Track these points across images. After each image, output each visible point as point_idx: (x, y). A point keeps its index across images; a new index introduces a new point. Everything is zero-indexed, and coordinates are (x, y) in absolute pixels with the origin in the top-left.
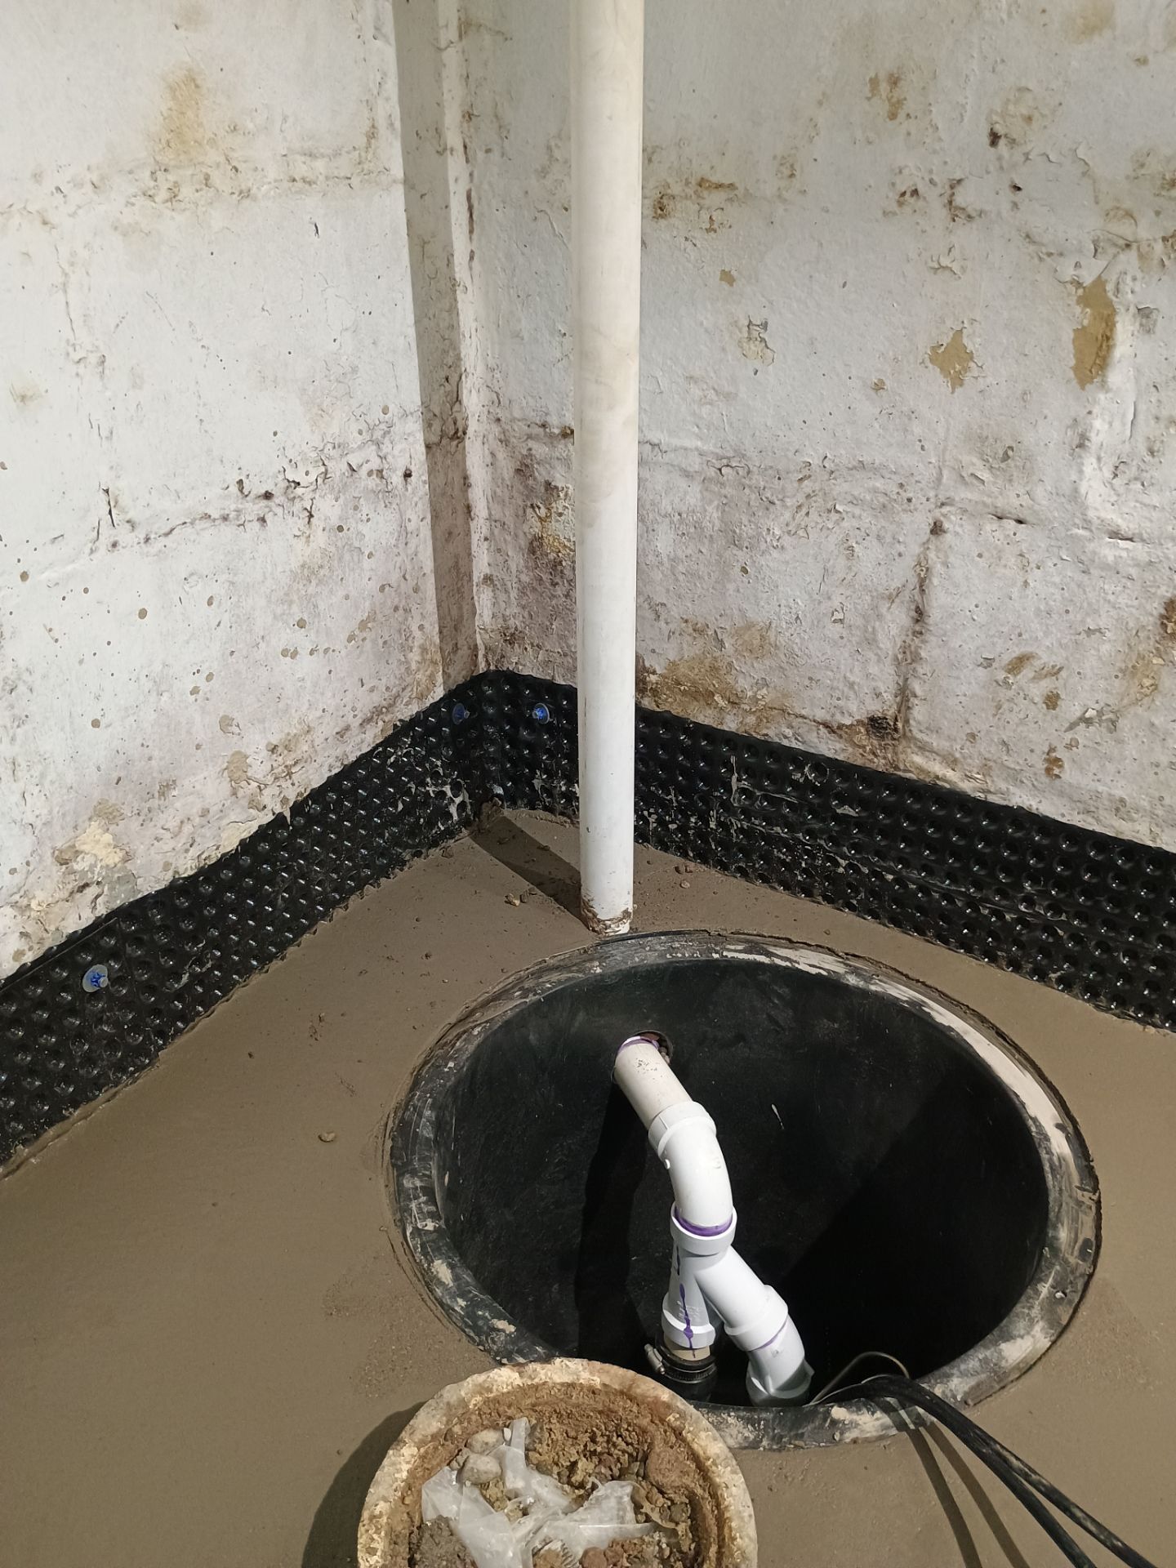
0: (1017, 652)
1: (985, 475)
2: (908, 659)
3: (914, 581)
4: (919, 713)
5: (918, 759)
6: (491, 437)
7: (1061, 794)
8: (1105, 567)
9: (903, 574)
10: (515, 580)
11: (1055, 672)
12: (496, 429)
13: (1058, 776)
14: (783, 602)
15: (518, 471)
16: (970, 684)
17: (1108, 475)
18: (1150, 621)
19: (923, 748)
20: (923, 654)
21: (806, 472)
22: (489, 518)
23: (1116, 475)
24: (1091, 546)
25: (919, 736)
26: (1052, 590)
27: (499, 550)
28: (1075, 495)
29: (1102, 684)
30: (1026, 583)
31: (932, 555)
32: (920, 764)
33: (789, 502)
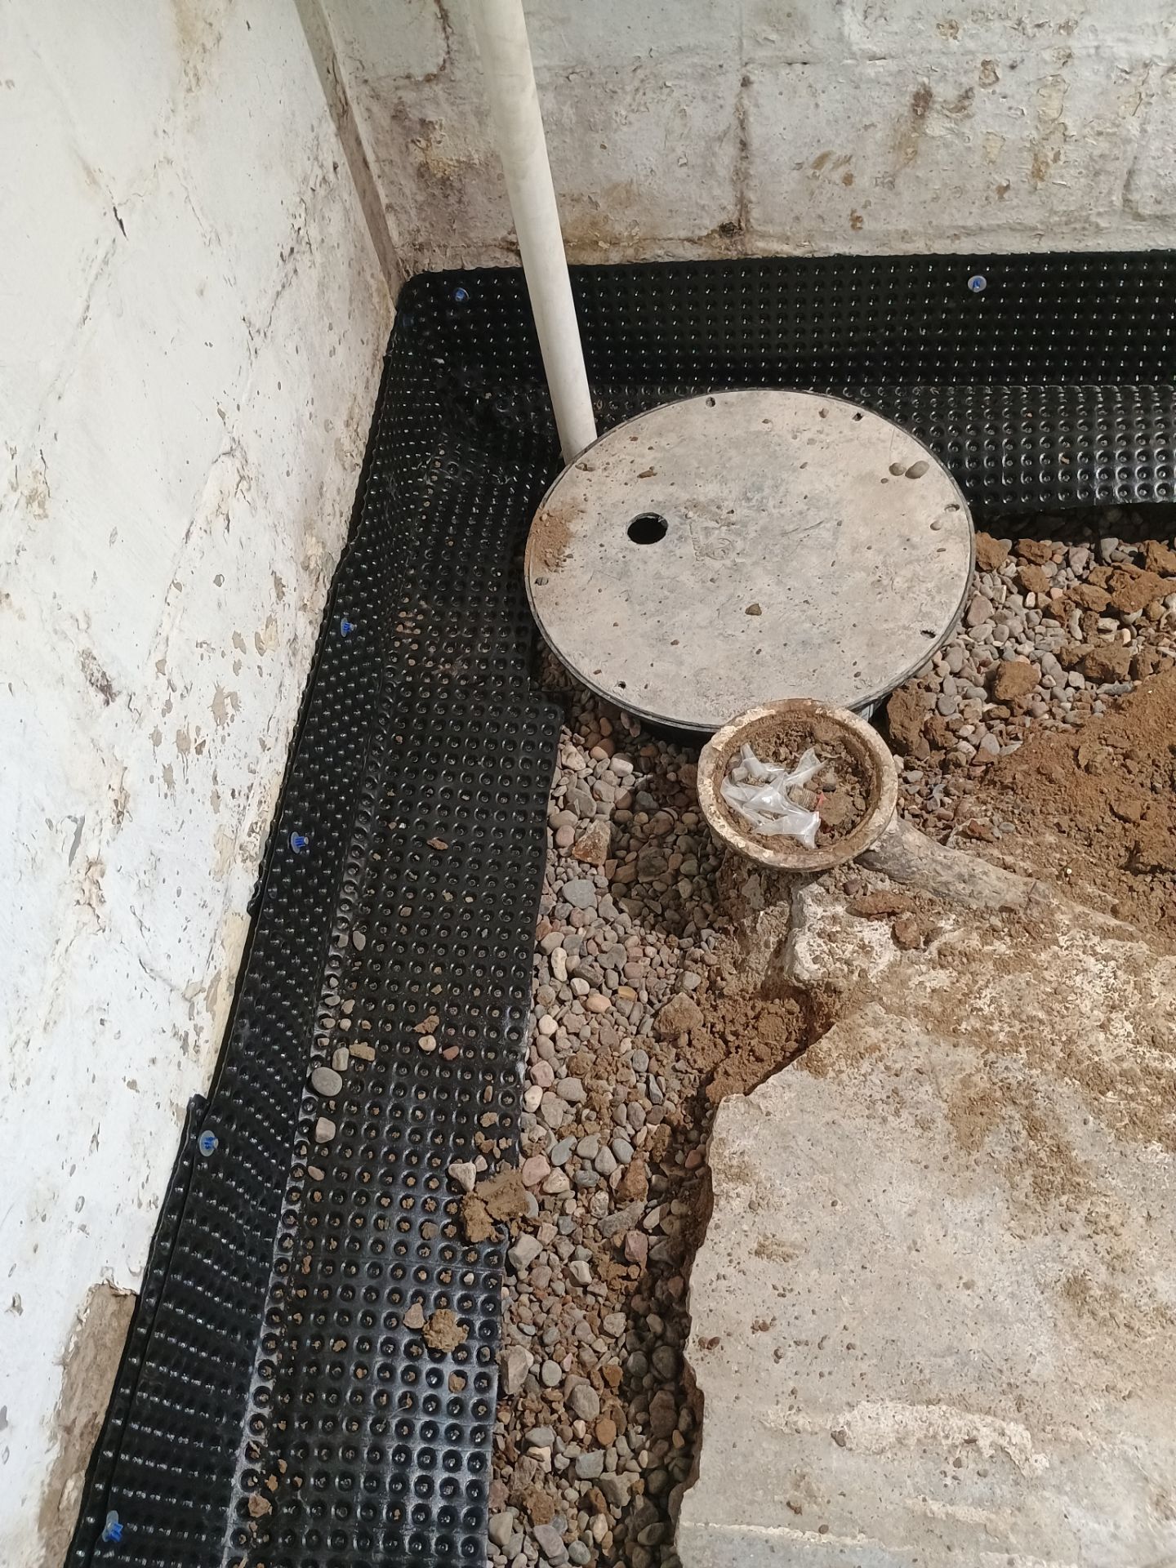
0: (818, 153)
1: (774, 36)
2: (740, 177)
3: (737, 122)
4: (755, 213)
5: (761, 244)
6: (363, 96)
7: (864, 238)
8: (870, 81)
9: (727, 118)
10: (411, 201)
11: (848, 160)
12: (366, 90)
13: (860, 228)
14: (638, 162)
15: (394, 117)
16: (790, 182)
17: (860, 17)
18: (906, 111)
19: (763, 236)
20: (752, 172)
21: (637, 64)
22: (378, 160)
23: (866, 17)
24: (857, 70)
25: (759, 228)
26: (836, 105)
27: (392, 183)
28: (841, 38)
29: (880, 160)
30: (817, 105)
31: (746, 102)
32: (762, 246)
33: (628, 88)
